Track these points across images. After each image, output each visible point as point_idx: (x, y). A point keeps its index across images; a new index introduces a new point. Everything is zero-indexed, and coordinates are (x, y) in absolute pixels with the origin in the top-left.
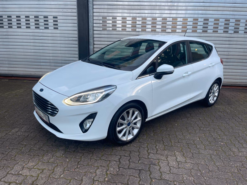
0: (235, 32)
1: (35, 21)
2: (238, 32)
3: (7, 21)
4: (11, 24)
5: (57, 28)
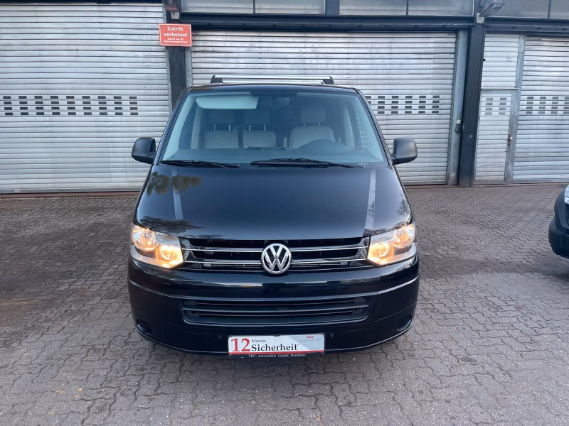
0: (392, 113)
1: (100, 103)
2: (397, 112)
3: (50, 104)
4: (58, 108)
5: (137, 114)
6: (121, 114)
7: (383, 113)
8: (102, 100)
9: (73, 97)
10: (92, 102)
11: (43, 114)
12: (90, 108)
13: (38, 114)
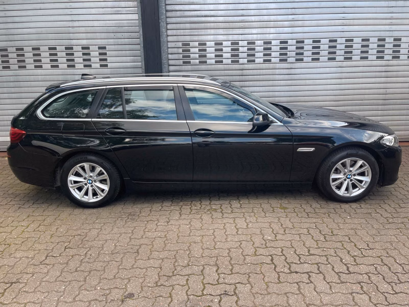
6: (90, 66)
7: (382, 57)
8: (69, 51)
9: (39, 49)
10: (58, 53)
11: (9, 67)
12: (56, 60)
13: (4, 67)
